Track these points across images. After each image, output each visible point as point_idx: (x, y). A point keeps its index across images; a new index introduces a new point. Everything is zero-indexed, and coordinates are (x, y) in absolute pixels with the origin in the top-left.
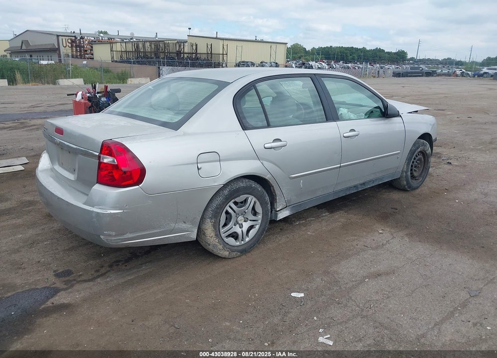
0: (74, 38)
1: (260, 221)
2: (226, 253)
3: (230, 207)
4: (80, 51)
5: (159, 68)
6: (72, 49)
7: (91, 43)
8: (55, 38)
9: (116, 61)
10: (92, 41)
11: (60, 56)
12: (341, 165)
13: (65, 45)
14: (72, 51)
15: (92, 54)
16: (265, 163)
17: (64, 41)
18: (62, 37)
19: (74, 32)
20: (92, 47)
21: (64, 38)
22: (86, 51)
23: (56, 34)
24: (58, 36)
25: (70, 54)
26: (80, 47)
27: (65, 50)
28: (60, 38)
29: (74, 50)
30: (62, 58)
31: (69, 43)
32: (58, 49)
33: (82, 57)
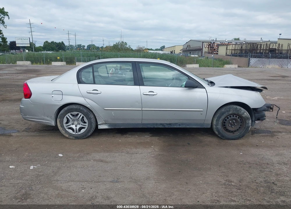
0: (210, 43)
1: (87, 127)
2: (67, 136)
3: (68, 115)
4: (212, 50)
5: (249, 59)
6: (208, 49)
7: (218, 46)
8: (202, 43)
9: (228, 55)
10: (219, 44)
11: (202, 53)
12: (142, 109)
13: (206, 47)
14: (208, 50)
15: (218, 51)
16: (87, 99)
17: (206, 44)
18: (205, 43)
19: (213, 40)
20: (218, 48)
21: (206, 43)
22: (215, 50)
23: (202, 41)
24: (203, 42)
25: (207, 52)
26: (212, 47)
27: (205, 50)
28: (204, 43)
29: (209, 49)
30: (203, 54)
31: (208, 45)
32: (202, 49)
33: (212, 53)
